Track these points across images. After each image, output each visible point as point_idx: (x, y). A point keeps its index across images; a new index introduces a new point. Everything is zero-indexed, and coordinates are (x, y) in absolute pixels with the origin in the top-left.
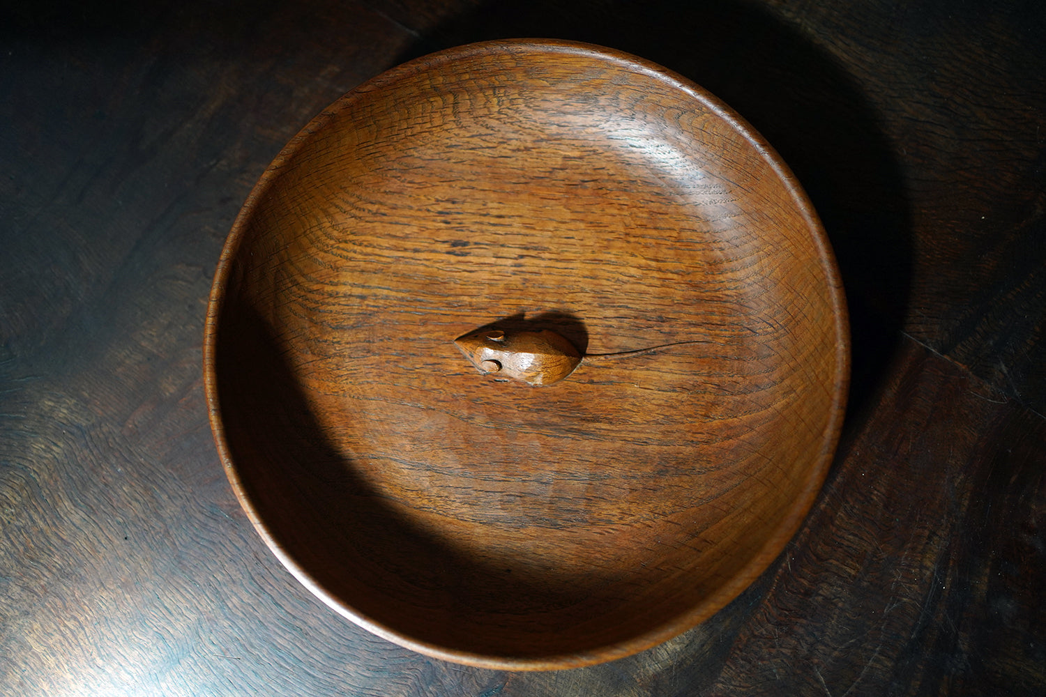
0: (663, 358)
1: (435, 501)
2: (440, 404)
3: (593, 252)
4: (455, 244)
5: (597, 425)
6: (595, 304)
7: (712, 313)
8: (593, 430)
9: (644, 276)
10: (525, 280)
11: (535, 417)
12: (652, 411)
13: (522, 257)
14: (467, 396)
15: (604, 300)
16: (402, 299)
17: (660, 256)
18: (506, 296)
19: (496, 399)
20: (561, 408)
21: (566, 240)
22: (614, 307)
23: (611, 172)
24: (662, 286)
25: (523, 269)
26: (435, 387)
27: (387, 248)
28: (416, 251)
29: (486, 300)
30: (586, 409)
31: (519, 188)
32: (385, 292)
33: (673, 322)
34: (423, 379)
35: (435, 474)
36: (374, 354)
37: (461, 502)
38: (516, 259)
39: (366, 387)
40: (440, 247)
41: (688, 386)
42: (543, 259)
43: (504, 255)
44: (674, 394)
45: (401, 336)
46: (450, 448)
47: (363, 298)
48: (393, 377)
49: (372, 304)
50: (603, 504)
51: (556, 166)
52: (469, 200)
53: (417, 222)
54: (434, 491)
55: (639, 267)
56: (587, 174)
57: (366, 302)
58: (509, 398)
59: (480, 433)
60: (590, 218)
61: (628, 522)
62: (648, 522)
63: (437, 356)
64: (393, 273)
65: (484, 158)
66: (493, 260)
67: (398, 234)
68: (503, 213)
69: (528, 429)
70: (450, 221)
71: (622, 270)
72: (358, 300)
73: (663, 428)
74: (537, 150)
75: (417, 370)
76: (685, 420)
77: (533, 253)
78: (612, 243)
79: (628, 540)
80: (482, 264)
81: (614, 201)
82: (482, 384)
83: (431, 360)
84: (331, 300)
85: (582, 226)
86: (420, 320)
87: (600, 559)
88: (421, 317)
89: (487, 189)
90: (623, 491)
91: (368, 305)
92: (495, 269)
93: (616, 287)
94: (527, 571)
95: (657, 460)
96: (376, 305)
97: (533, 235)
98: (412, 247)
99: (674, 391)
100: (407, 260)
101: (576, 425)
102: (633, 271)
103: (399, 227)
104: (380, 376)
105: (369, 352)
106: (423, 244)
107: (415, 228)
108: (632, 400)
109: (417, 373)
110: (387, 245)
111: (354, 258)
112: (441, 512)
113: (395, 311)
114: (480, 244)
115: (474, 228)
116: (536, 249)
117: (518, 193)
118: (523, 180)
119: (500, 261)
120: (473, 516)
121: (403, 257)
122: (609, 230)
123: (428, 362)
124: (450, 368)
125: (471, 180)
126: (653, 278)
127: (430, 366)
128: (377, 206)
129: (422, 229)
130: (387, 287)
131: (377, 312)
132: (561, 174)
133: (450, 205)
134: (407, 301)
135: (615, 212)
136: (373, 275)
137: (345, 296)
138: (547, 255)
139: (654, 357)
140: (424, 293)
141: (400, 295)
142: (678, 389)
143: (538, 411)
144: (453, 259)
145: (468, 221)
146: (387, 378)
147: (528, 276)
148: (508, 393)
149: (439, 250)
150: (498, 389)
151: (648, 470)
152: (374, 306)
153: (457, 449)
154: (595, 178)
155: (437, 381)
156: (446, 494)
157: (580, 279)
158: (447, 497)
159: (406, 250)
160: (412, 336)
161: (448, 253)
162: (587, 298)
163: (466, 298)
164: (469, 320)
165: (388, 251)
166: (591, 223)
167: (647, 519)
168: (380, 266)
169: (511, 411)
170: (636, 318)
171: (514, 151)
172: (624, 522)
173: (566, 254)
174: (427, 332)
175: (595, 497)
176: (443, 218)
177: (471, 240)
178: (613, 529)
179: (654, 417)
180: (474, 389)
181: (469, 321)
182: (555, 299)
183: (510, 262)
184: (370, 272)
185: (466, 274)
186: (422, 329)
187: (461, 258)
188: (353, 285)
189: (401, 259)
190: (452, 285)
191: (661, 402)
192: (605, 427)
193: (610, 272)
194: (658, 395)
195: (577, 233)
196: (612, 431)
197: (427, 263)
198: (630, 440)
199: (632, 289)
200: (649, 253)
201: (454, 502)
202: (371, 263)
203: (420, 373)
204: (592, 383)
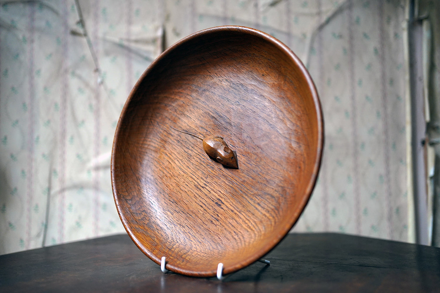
0: (185, 129)
1: (274, 112)
2: (254, 147)
3: (183, 176)
4: (220, 205)
5: (213, 115)
6: (192, 157)
7: (165, 136)
8: (215, 114)
9: (175, 159)
10: (206, 178)
11: (229, 127)
12: (197, 112)
13: (203, 187)
14: (245, 146)
15: (189, 157)
16: (246, 195)
17: (168, 163)
18: (215, 176)
19: (236, 140)
20: (219, 126)
21: (188, 185)
22: (188, 153)
23: (164, 200)
24: (172, 152)
25: (205, 183)
26: (253, 155)
27: (241, 218)
28: (232, 211)
29: (221, 178)
30: (213, 122)
31: (191, 213)
32: (250, 201)
33: (176, 139)
34: (255, 160)
35: (269, 122)
36: (266, 179)
37: (267, 107)
38: (205, 188)
39: (275, 167)
40: (225, 208)
41: (183, 115)
42: (198, 182)
43: (207, 191)
44: (188, 115)
45: (254, 181)
47: (259, 204)
48: (264, 166)
49: (257, 199)
50: (225, 87)
51: (176, 213)
52: (207, 219)
53: (226, 222)
54: (273, 115)
55: (175, 163)
56: (170, 204)
57: (259, 201)
58: (233, 138)
59: (248, 130)
60: (178, 188)
61: (221, 78)
62: (216, 75)
63: (247, 166)
64: (244, 207)
65: (194, 231)
66: (212, 192)
67: (235, 221)
68: (200, 207)
69: (233, 124)
70: (216, 215)
71: (179, 165)
72: (261, 204)
73: (197, 105)
74: (178, 222)
75: (255, 164)
76: (190, 104)
77: (199, 187)
78: (177, 176)
79: (224, 72)
80: (215, 192)
81: (169, 190)
82: (238, 148)
83: (249, 166)
84: (270, 210)
85: (181, 187)
86: (244, 183)
87: (234, 68)
88: (244, 184)
89: (199, 219)
90: (218, 89)
91: (259, 200)
92: (212, 188)
93: (184, 160)
94: (257, 73)
95: (204, 95)
96: (256, 198)
97: (196, 193)
98: (233, 213)
99: (187, 116)
100: (237, 209)
101: (219, 118)
102: (177, 162)
103: (233, 224)
104: (269, 169)
105: (267, 181)
106: (229, 212)
107: (228, 220)
108: (200, 119)
109: (256, 164)
110: (240, 219)
111: (253, 222)
112: (275, 107)
113: (251, 192)
114: (212, 200)
115: (210, 208)
116: (198, 188)
117: (192, 212)
118: (188, 215)
119: (210, 190)
120: (265, 101)
121: (238, 211)
122: (175, 181)
123: (250, 165)
124: (245, 159)
125: (202, 226)
126: (173, 157)
127: (250, 163)
128: (235, 237)
129: (226, 218)
130: (249, 203)
131: (257, 195)
132: (177, 209)
133: (214, 221)
134: (245, 193)
135: (171, 186)
136: (251, 211)
137: (264, 208)
138: (196, 183)
139: (187, 130)
140: (238, 193)
141: (246, 197)
142: (186, 116)
143: (227, 129)
144: (223, 200)
145: (211, 211)
146: (267, 167)
147: (205, 179)
148: (232, 140)
149: (225, 207)
150: (234, 143)
151: (207, 93)
152: (257, 198)
153: (258, 128)
154: (169, 201)
155: (251, 157)
156: (270, 113)
157: (191, 168)
158: (270, 111)
159: (235, 214)
160: (250, 178)
161: (223, 203)
162: (193, 161)
163: (227, 183)
164: (230, 174)
165: (242, 217)
166: (178, 186)
167: (215, 76)
168: (247, 213)
169: (234, 133)
170: (184, 146)
171: (184, 227)
172: (222, 78)
173: (191, 180)
174: (244, 177)
175: (226, 91)
176: (218, 218)
177: (214, 204)
178: (227, 77)
179: (197, 110)
181: (230, 173)
182: (202, 166)
183: (207, 188)
184: (252, 213)
185: (222, 192)
186: (246, 180)
187: (221, 199)
188: (259, 211)
189: (239, 211)
190: (228, 190)
191: (193, 114)
192: (211, 113)
193: (183, 166)
194: (192, 117)
195: (184, 186)
196: (210, 111)
197: (232, 204)
198: (207, 106)
199: (180, 156)
200: (169, 166)
201: (268, 109)
202: (249, 216)
203: (255, 163)
204: (207, 131)
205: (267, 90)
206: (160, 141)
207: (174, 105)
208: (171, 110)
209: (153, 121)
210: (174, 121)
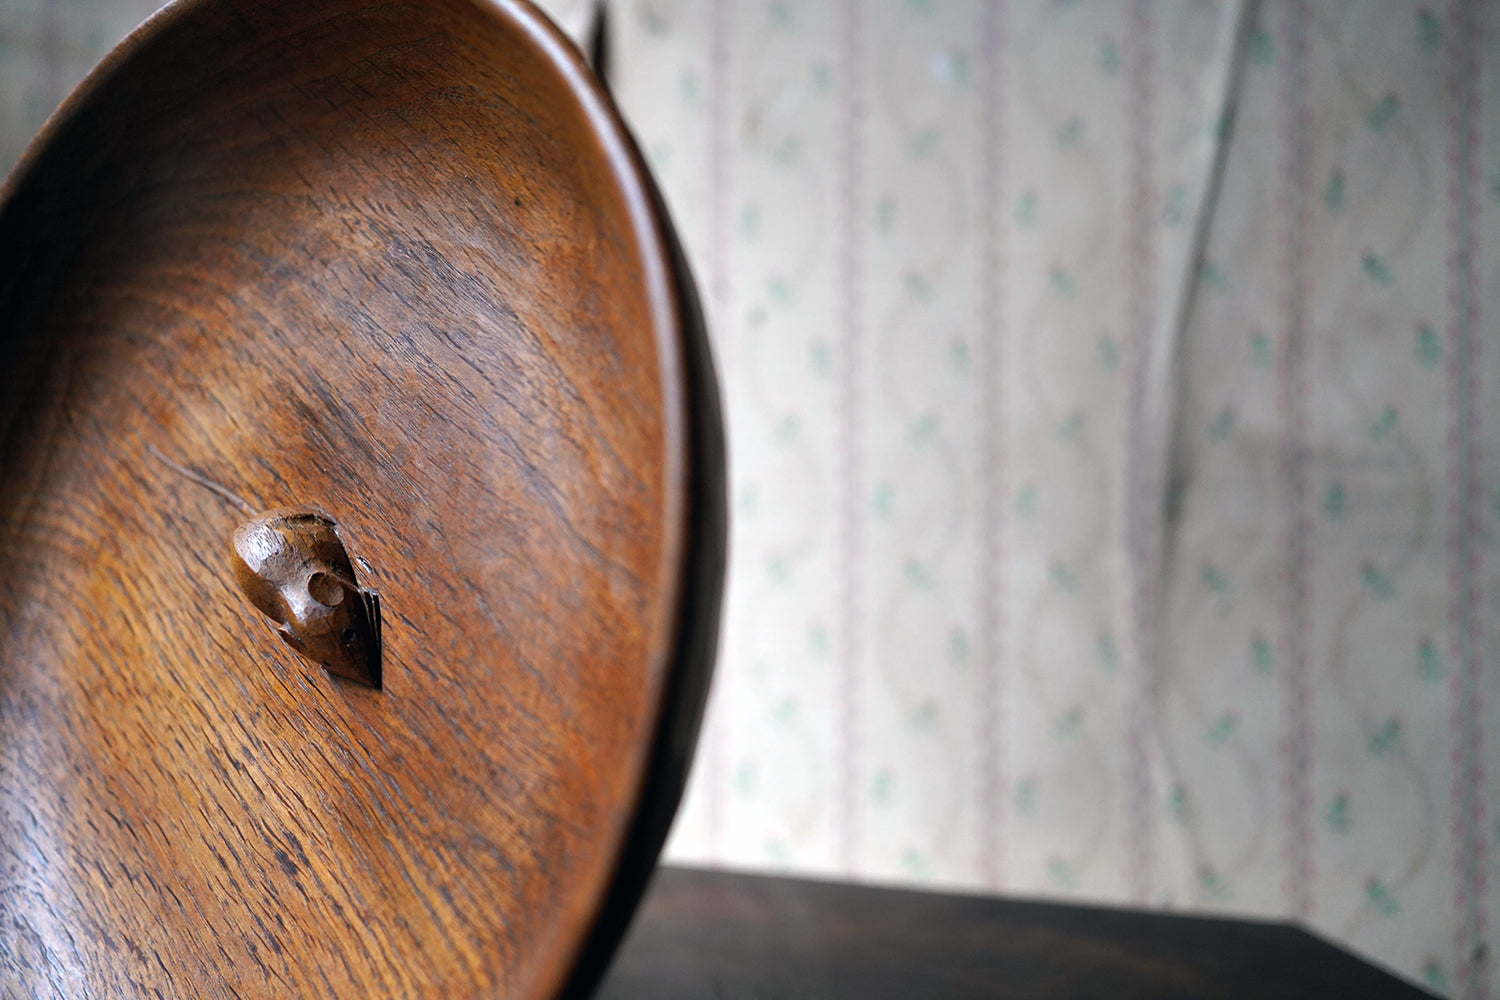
0: (196, 458)
1: (553, 401)
2: (454, 584)
3: (171, 695)
4: (292, 869)
5: (306, 399)
6: (211, 606)
7: (122, 489)
8: (314, 395)
9: (150, 606)
10: (253, 720)
11: (361, 468)
12: (248, 381)
13: (236, 764)
14: (416, 571)
15: (200, 604)
16: (400, 834)
17: (120, 623)
18: (287, 713)
19: (388, 538)
20: (326, 460)
21: (184, 745)
22: (198, 585)
23: (86, 807)
24: (141, 573)
25: (246, 741)
26: (445, 623)
27: (367, 955)
28: (338, 908)
29: (309, 728)
30: (305, 437)
31: (180, 891)
32: (413, 871)
33: (162, 507)
34: (452, 653)
35: (527, 452)
36: (488, 761)
37: (522, 374)
38: (245, 769)
39: (530, 703)
40: (313, 891)
41: (199, 394)
42: (220, 737)
43: (251, 787)
44: (215, 392)
45: (437, 763)
46: (483, 488)
47: (444, 890)
48: (486, 691)
49: (440, 865)
50: (365, 261)
51: (126, 880)
52: (237, 931)
53: (309, 964)
54: (543, 421)
55: (145, 626)
56: (109, 831)
57: (447, 878)
58: (372, 524)
59: (435, 489)
60: (145, 756)
61: (354, 212)
62: (332, 198)
63: (415, 680)
64: (385, 897)
65: (179, 987)
66: (269, 793)
67: (341, 968)
68: (216, 863)
69: (378, 451)
70: (275, 919)
71: (161, 638)
72: (454, 892)
73: (250, 345)
74: (125, 932)
75: (450, 675)
76: (225, 341)
77: (224, 758)
78: (148, 692)
79: (364, 181)
80: (281, 798)
81: (112, 757)
82: (388, 576)
83: (425, 678)
84: (487, 936)
85: (159, 752)
86: (398, 770)
87: (405, 163)
88: (396, 774)
89: (209, 929)
90: (335, 269)
91: (447, 868)
92: (272, 774)
93: (180, 615)
94: (496, 190)
95: (280, 297)
96: (437, 859)
97: (209, 791)
98: (338, 920)
99: (212, 397)
100: (356, 903)
101: (327, 417)
102: (154, 625)
103: (333, 979)
104: (501, 708)
105: (493, 773)
106: (325, 913)
107: (317, 956)
108: (256, 414)
109: (453, 671)
110: (364, 960)
111: (413, 984)
112: (556, 372)
113: (421, 819)
114: (267, 840)
115: (256, 875)
116: (217, 763)
117: (185, 882)
118: (169, 898)
119: (261, 782)
120: (520, 338)
121: (359, 916)
122: (138, 715)
123: (429, 677)
124: (410, 642)
125: (215, 966)
126: (142, 595)
127: (431, 667)
129: (311, 943)
130: (408, 880)
131: (443, 842)
132: (131, 861)
133: (261, 948)
134: (395, 823)
135: (120, 738)
136: (410, 923)
137: (464, 920)
138: (214, 740)
139: (204, 467)
140: (369, 817)
141: (399, 845)
142: (208, 396)
143: (353, 475)
144: (306, 843)
145: (255, 894)
146: (495, 698)
147: (248, 724)
148: (368, 534)
149: (313, 880)
150: (375, 552)
151: (295, 287)
152: (441, 858)
153: (476, 481)
154: (105, 816)
155: (437, 632)
156: (534, 403)
157: (203, 662)
158: (535, 397)
159: (349, 926)
160: (424, 747)
161: (307, 863)
162: (213, 627)
163: (328, 756)
164: (345, 712)
165: (373, 953)
166: (148, 746)
167: (330, 203)
168: (395, 931)
169: (381, 500)
170: (187, 546)
171: (142, 958)
172: (358, 214)
173: (195, 721)
174: (402, 738)
175: (368, 277)
176: (280, 935)
177: (271, 856)
178: (374, 209)
179: (249, 368)
180: (402, 576)
181: (346, 708)
182: (243, 654)
183: (253, 769)
184: (413, 936)
185: (306, 799)
186: (405, 750)
187: (299, 836)
188: (444, 931)
189: (363, 915)
190: (331, 796)
191: (233, 389)
192: (299, 390)
193: (173, 645)
194: (229, 402)
195: (168, 745)
196: (296, 378)
197: (338, 872)
198: (288, 350)
199: (168, 596)
200: (125, 640)
201: (530, 382)
202: (400, 951)
203: (449, 667)
204: (277, 477)
205: (529, 279)
206: (101, 512)
207: (165, 340)
208: (151, 362)
209: (75, 415)
210: (162, 420)
